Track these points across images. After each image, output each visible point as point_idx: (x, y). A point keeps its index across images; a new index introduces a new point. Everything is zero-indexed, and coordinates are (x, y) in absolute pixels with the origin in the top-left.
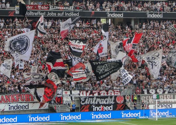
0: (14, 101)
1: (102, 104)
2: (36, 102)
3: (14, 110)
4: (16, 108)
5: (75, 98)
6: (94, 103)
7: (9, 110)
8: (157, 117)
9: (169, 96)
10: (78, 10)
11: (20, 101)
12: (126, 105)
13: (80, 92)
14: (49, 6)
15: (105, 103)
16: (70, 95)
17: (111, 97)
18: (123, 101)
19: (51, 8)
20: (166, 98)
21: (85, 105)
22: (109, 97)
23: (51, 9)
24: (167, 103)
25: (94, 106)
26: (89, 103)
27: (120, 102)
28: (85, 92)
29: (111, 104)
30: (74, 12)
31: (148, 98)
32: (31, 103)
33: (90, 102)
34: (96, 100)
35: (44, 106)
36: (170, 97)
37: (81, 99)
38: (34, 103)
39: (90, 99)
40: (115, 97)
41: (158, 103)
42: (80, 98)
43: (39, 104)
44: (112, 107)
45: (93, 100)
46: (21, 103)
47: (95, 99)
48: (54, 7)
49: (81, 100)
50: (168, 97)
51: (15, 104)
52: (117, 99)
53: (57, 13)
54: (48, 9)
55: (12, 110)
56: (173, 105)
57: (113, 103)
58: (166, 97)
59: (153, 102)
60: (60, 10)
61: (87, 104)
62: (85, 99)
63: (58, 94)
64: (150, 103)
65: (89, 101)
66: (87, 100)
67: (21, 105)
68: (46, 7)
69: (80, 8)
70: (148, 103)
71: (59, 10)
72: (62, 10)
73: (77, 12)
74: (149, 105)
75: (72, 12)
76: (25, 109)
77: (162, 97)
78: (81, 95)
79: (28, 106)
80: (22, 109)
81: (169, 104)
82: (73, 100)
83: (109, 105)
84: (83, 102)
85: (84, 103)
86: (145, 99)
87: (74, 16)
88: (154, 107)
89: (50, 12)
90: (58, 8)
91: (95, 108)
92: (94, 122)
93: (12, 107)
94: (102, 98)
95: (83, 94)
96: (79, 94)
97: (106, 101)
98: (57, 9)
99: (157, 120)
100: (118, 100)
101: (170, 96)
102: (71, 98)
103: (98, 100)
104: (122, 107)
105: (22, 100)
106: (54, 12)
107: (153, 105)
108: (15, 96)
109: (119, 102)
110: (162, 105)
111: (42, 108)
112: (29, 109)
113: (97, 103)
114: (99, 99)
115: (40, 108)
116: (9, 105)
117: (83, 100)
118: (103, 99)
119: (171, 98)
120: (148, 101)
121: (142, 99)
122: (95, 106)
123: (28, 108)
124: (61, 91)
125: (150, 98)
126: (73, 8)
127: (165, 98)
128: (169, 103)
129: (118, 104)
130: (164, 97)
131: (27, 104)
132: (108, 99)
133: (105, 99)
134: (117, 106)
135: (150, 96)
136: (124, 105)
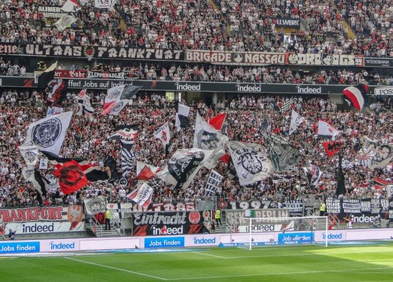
0: (31, 219)
1: (166, 225)
2: (65, 221)
3: (31, 232)
4: (34, 229)
5: (126, 214)
6: (155, 222)
7: (22, 233)
8: (250, 245)
9: (269, 213)
10: (131, 79)
11: (41, 219)
12: (204, 227)
13: (133, 205)
14: (86, 72)
15: (172, 223)
16: (117, 211)
17: (181, 214)
18: (199, 219)
19: (89, 74)
20: (265, 216)
21: (141, 225)
22: (178, 214)
23: (89, 77)
24: (266, 223)
25: (154, 228)
26: (146, 223)
27: (195, 221)
29: (181, 224)
30: (125, 82)
31: (238, 215)
32: (57, 221)
33: (149, 221)
34: (158, 218)
35: (78, 226)
36: (271, 215)
37: (135, 216)
38: (61, 221)
39: (148, 216)
40: (188, 213)
41: (252, 224)
42: (133, 215)
43: (69, 224)
44: (182, 229)
45: (153, 217)
46: (42, 221)
47: (156, 216)
48: (94, 74)
49: (134, 218)
50: (268, 215)
51: (33, 224)
52: (189, 216)
53: (99, 82)
54: (85, 76)
55: (28, 232)
56: (275, 226)
57: (183, 222)
58: (265, 214)
59: (244, 222)
60: (104, 78)
61: (144, 225)
62: (141, 216)
64: (240, 223)
65: (147, 219)
66: (144, 217)
67: (42, 224)
68: (82, 73)
69: (135, 76)
70: (237, 223)
71: (102, 78)
72: (107, 78)
73: (129, 82)
74: (239, 227)
76: (48, 231)
77: (258, 214)
78: (135, 210)
79: (53, 227)
80: (42, 232)
81: (269, 226)
82: (123, 217)
83: (178, 226)
84: (138, 221)
85: (139, 223)
86: (233, 217)
88: (247, 230)
89: (88, 81)
90: (101, 75)
91: (157, 230)
93: (28, 228)
94: (168, 216)
95: (137, 208)
96: (132, 209)
97: (174, 220)
98: (99, 77)
99: (251, 249)
100: (192, 219)
101: (271, 212)
102: (120, 214)
103: (162, 217)
104: (197, 229)
105: (43, 216)
106: (94, 81)
107: (245, 227)
108: (33, 212)
109: (192, 222)
110: (259, 226)
111: (74, 230)
112: (54, 231)
113: (159, 222)
114: (163, 216)
115: (71, 229)
116: (24, 226)
117: (139, 218)
118: (170, 217)
120: (238, 220)
121: (228, 217)
122: (156, 227)
125: (240, 215)
126: (123, 76)
127: (263, 215)
128: (270, 223)
129: (191, 224)
131: (51, 223)
132: (177, 216)
134: (190, 228)
135: (240, 213)
136: (200, 226)
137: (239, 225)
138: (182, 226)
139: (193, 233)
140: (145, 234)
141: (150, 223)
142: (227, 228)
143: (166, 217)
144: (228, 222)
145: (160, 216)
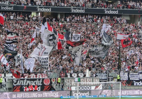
5: (9, 80)
6: (25, 84)
8: (78, 97)
9: (88, 80)
12: (52, 87)
15: (34, 85)
16: (4, 77)
17: (39, 80)
18: (49, 83)
20: (86, 81)
21: (17, 85)
22: (38, 80)
24: (87, 85)
25: (24, 87)
27: (47, 84)
29: (39, 85)
30: (9, 7)
31: (71, 81)
34: (26, 82)
36: (89, 81)
37: (14, 81)
39: (21, 81)
40: (43, 79)
41: (79, 86)
42: (12, 80)
44: (40, 88)
45: (24, 82)
47: (25, 81)
49: (13, 82)
50: (88, 81)
52: (44, 81)
56: (92, 87)
57: (40, 84)
58: (86, 80)
59: (75, 85)
61: (19, 85)
64: (72, 85)
65: (20, 83)
66: (19, 81)
69: (14, 3)
70: (70, 85)
73: (11, 7)
74: (72, 87)
75: (7, 6)
77: (82, 80)
78: (14, 78)
81: (88, 87)
82: (7, 81)
84: (15, 83)
85: (16, 85)
86: (68, 81)
87: (9, 10)
88: (76, 89)
96: (12, 77)
97: (35, 83)
100: (45, 82)
101: (89, 79)
102: (5, 79)
103: (28, 82)
104: (48, 88)
110: (83, 87)
113: (27, 84)
114: (29, 81)
117: (16, 82)
118: (33, 81)
119: (90, 82)
120: (71, 83)
121: (66, 82)
125: (72, 81)
126: (8, 3)
127: (85, 81)
128: (89, 85)
130: (84, 80)
132: (37, 82)
133: (34, 81)
134: (44, 88)
135: (72, 80)
136: (50, 87)
138: (40, 86)
139: (46, 90)
140: (20, 90)
141: (22, 84)
142: (65, 88)
143: (31, 81)
144: (65, 84)
145: (28, 81)
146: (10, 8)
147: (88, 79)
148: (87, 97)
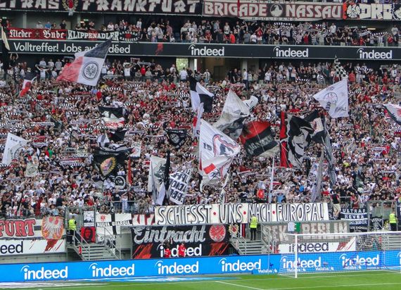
2: (39, 238)
5: (123, 229)
6: (162, 239)
8: (296, 270)
9: (321, 227)
10: (127, 41)
11: (5, 235)
12: (231, 246)
13: (133, 217)
14: (66, 32)
15: (186, 240)
16: (111, 224)
17: (199, 227)
18: (224, 235)
19: (70, 35)
20: (315, 230)
21: (143, 243)
22: (194, 228)
23: (70, 38)
24: (317, 240)
25: (162, 248)
26: (151, 240)
27: (218, 238)
28: (142, 217)
29: (199, 242)
30: (120, 45)
31: (278, 230)
32: (28, 239)
33: (154, 238)
34: (166, 234)
35: (56, 246)
36: (324, 228)
37: (135, 231)
38: (34, 239)
39: (153, 231)
40: (208, 227)
41: (298, 241)
42: (132, 229)
43: (44, 243)
44: (200, 249)
45: (160, 233)
46: (7, 239)
47: (163, 231)
48: (76, 34)
49: (134, 234)
50: (319, 229)
52: (210, 231)
53: (83, 45)
54: (65, 37)
56: (330, 244)
57: (202, 240)
58: (316, 227)
59: (287, 239)
60: (91, 39)
61: (148, 243)
62: (144, 232)
63: (86, 221)
64: (281, 240)
65: (152, 235)
66: (147, 233)
67: (8, 243)
68: (60, 32)
69: (133, 37)
70: (276, 240)
71: (87, 39)
72: (95, 39)
73: (125, 45)
74: (280, 246)
75: (115, 44)
76: (16, 253)
77: (306, 228)
78: (135, 223)
79: (22, 246)
80: (8, 253)
81: (321, 244)
82: (118, 232)
83: (194, 245)
84: (139, 238)
85: (141, 241)
86: (272, 231)
87: (119, 53)
89: (69, 44)
90: (86, 35)
92: (162, 282)
94: (180, 230)
95: (138, 220)
96: (131, 222)
97: (188, 237)
98: (83, 39)
99: (296, 277)
100: (214, 235)
101: (323, 225)
102: (114, 228)
103: (171, 233)
104: (221, 249)
105: (8, 233)
106: (77, 44)
107: (288, 245)
109: (215, 239)
110: (307, 244)
111: (52, 251)
112: (24, 253)
113: (168, 240)
114: (173, 232)
115: (46, 250)
117: (140, 234)
118: (182, 232)
119: (325, 231)
120: (278, 236)
121: (264, 232)
123: (22, 251)
124: (93, 215)
125: (280, 230)
126: (116, 36)
127: (313, 230)
128: (322, 240)
129: (213, 242)
130: (311, 228)
131: (19, 242)
132: (193, 232)
133: (185, 231)
134: (211, 248)
135: (280, 227)
136: (226, 245)
137: (279, 243)
138: (201, 245)
140: (150, 255)
141: (156, 241)
142: (263, 247)
143: (178, 232)
144: (264, 239)
145: (169, 232)
146: (122, 50)
147: (319, 225)
148: (319, 269)
